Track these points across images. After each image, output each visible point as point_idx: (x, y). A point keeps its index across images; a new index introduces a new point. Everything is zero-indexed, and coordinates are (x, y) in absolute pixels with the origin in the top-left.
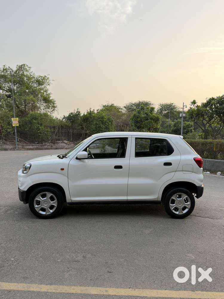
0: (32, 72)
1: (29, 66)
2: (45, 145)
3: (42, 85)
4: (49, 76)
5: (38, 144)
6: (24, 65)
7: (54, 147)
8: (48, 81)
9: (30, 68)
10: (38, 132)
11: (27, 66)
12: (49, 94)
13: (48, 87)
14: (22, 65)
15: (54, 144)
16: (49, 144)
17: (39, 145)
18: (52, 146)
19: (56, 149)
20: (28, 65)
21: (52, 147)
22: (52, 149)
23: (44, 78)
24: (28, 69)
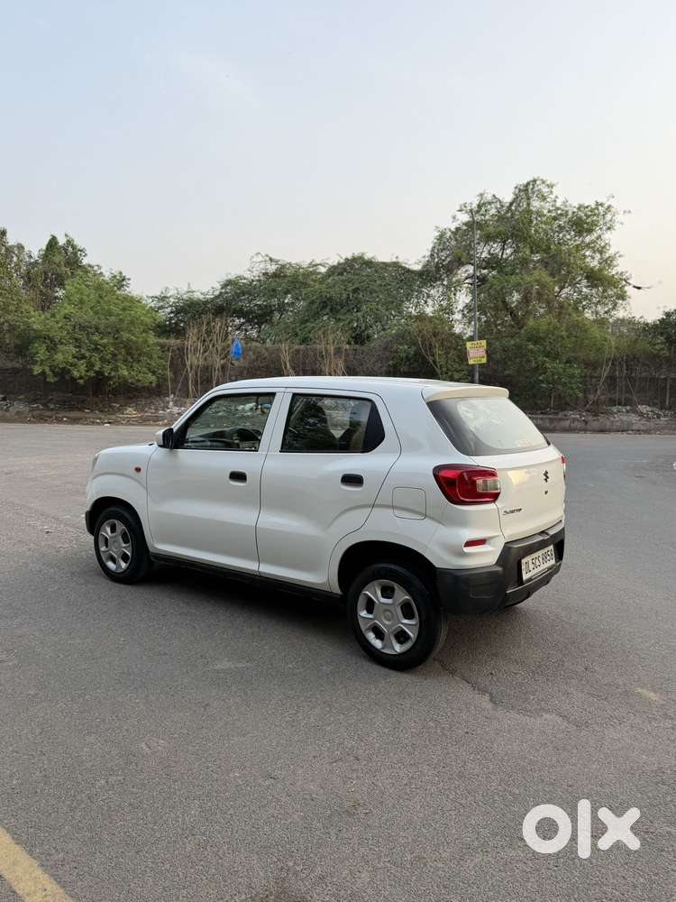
0: (557, 197)
1: (548, 182)
2: (565, 418)
3: (590, 231)
4: (612, 199)
5: (541, 416)
6: (535, 181)
7: (596, 425)
8: (609, 217)
9: (550, 186)
10: (541, 378)
11: (543, 182)
12: (612, 259)
13: (607, 236)
14: (528, 184)
15: (595, 416)
16: (578, 416)
17: (545, 416)
18: (586, 422)
19: (602, 431)
20: (545, 179)
21: (588, 426)
22: (585, 430)
23: (593, 211)
24: (545, 190)
